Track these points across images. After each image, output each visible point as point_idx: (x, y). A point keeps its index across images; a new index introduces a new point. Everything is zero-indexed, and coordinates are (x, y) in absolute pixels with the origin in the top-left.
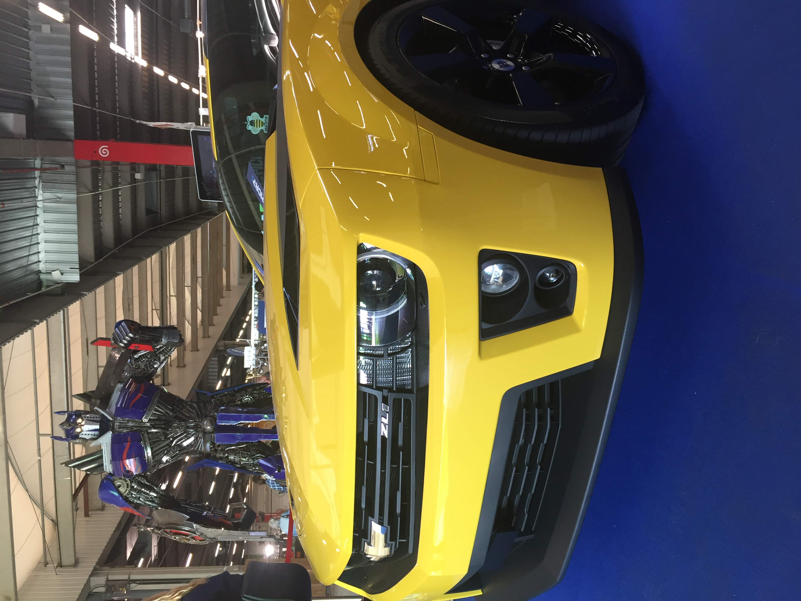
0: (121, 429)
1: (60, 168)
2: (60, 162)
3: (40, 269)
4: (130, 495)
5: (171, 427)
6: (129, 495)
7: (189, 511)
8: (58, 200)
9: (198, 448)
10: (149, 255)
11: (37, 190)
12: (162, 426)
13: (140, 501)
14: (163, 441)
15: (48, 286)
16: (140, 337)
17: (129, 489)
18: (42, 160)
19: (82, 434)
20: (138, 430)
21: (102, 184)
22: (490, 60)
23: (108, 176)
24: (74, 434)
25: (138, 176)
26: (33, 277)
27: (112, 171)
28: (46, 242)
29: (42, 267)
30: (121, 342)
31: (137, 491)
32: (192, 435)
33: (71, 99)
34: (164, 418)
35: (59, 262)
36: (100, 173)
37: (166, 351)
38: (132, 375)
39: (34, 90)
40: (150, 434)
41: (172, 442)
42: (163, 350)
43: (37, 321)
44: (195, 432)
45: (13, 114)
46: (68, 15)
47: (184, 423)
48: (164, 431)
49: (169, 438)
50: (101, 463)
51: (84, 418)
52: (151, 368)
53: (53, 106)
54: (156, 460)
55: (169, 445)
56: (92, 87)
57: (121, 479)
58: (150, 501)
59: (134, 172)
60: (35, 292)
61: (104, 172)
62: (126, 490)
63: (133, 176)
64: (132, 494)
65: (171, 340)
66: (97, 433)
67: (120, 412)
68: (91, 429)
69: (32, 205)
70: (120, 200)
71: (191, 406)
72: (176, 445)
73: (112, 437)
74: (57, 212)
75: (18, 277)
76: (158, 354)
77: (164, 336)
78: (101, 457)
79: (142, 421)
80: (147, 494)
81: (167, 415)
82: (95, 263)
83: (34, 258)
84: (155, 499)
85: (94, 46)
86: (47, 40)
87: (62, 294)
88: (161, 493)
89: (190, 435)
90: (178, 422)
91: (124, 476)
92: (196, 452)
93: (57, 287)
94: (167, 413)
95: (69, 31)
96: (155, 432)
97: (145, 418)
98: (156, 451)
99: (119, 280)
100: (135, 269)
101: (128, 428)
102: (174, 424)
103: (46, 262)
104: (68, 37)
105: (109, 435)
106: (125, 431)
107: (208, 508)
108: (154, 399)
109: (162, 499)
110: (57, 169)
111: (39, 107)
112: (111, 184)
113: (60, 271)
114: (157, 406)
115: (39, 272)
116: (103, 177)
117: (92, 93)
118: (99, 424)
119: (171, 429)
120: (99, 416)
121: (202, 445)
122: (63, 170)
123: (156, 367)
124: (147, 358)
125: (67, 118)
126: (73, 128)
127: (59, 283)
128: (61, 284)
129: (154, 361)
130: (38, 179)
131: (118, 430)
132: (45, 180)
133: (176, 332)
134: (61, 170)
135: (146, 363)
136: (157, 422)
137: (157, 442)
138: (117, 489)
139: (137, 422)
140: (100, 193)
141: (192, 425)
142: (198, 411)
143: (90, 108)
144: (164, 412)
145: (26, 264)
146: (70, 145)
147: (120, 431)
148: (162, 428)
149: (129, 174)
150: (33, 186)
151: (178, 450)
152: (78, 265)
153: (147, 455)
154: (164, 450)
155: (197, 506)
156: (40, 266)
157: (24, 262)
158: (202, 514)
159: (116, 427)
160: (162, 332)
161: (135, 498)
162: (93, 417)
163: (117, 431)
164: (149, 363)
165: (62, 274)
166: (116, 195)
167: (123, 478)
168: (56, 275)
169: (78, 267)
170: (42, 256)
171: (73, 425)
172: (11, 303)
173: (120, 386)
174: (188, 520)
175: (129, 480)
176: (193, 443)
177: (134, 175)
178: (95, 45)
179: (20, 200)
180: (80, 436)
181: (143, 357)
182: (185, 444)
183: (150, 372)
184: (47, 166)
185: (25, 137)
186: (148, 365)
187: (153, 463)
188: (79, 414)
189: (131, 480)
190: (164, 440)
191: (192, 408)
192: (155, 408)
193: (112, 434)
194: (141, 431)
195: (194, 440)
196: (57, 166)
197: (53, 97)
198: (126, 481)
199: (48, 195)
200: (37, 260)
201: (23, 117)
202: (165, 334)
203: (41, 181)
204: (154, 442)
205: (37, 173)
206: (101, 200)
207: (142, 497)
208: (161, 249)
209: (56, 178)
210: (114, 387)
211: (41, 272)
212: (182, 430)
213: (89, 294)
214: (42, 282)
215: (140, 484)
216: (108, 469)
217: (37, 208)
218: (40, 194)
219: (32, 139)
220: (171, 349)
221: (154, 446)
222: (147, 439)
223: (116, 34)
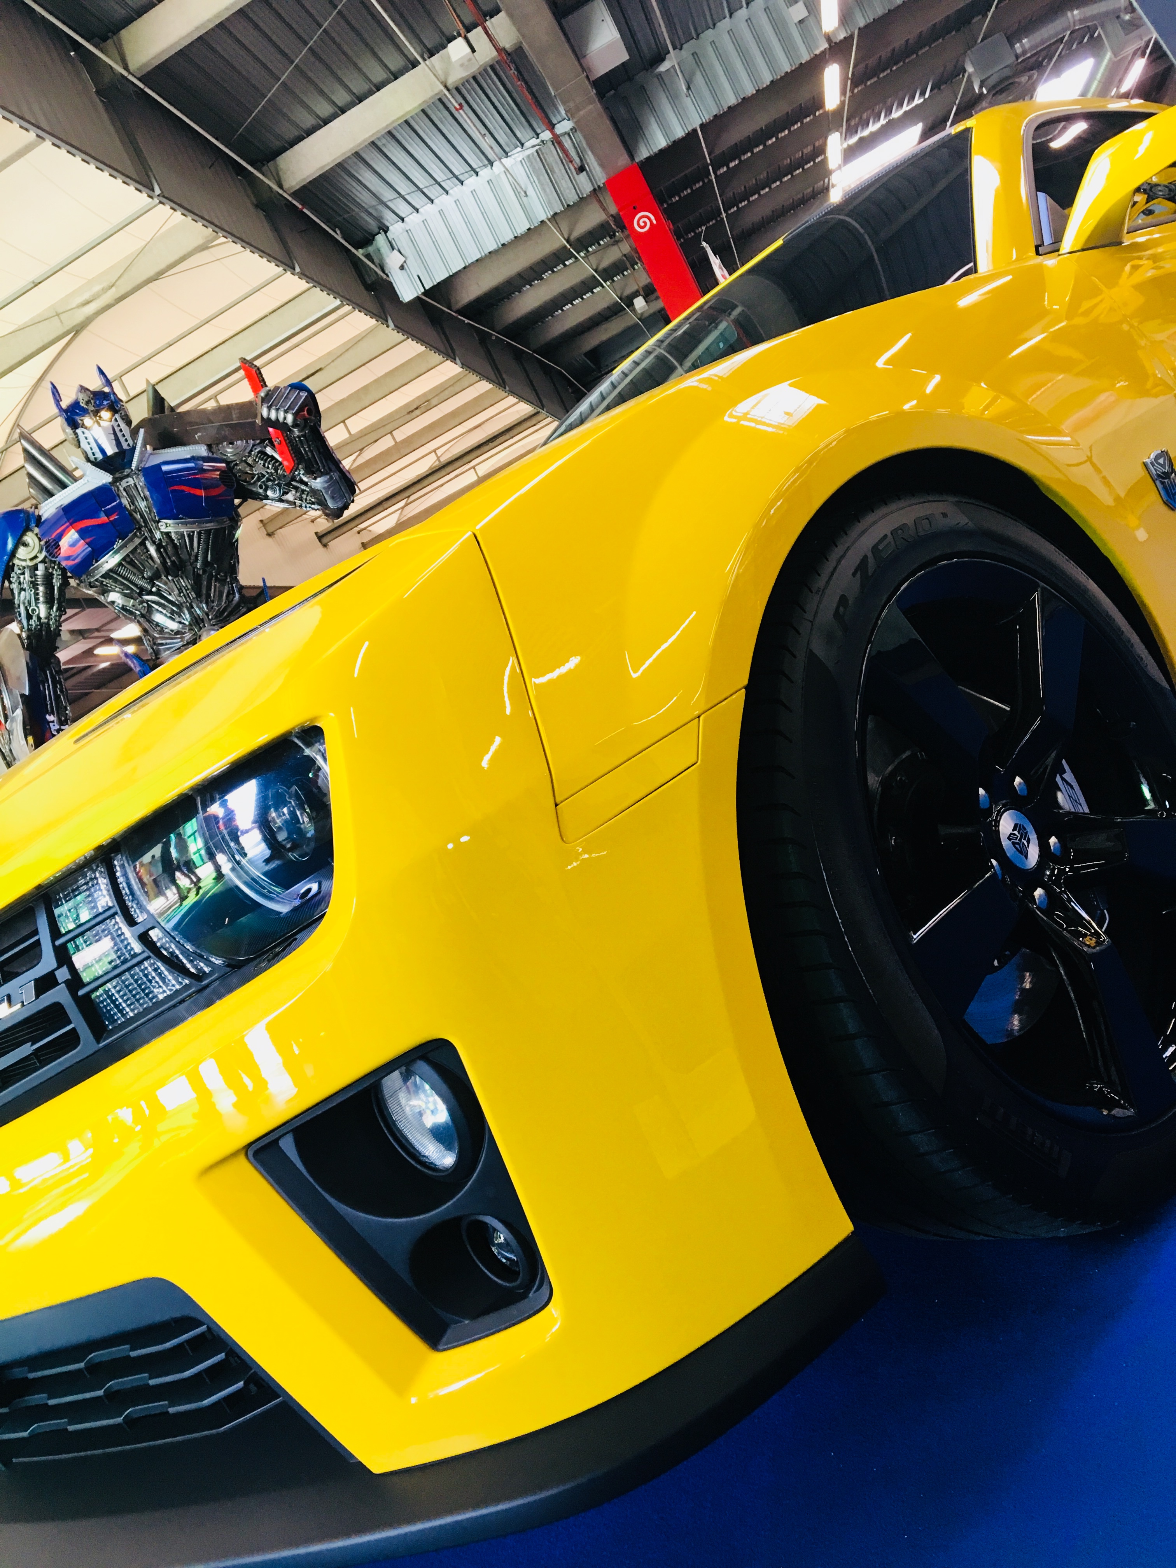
0: (125, 494)
1: (576, 166)
2: (586, 160)
3: (390, 228)
4: (19, 572)
5: (176, 577)
6: (20, 569)
7: (42, 688)
8: (521, 194)
9: (162, 644)
10: (521, 398)
11: (519, 149)
12: (168, 561)
13: (19, 593)
14: (143, 577)
15: (368, 256)
16: (299, 437)
17: (30, 564)
18: (573, 130)
19: (83, 433)
20: (138, 522)
21: (595, 252)
22: (1015, 802)
23: (613, 255)
24: (78, 418)
25: (639, 303)
26: (373, 225)
27: (625, 255)
28: (441, 212)
29: (396, 229)
30: (269, 408)
31: (33, 579)
32: (180, 622)
33: (701, 119)
34: (184, 556)
35: (420, 254)
36: (611, 238)
37: (304, 496)
38: (232, 462)
39: (683, 51)
40: (143, 547)
41: (150, 593)
42: (303, 491)
43: (298, 269)
44: (187, 623)
45: (619, 36)
46: (842, 35)
47: (194, 596)
48: (161, 568)
49: (153, 585)
50: (55, 491)
51: (113, 419)
52: (261, 487)
53: (674, 98)
54: (104, 583)
55: (142, 591)
56: (748, 144)
57: (40, 540)
58: (27, 611)
59: (642, 293)
60: (346, 241)
61: (616, 242)
62: (25, 560)
63: (636, 294)
64: (23, 574)
65: (327, 493)
66: (100, 456)
67: (154, 475)
68: (100, 442)
69: (490, 157)
70: (584, 297)
71: (231, 593)
72: (148, 604)
73: (104, 485)
74: (500, 203)
75: (356, 199)
76: (292, 485)
77: (326, 479)
78: (64, 486)
79: (158, 522)
80: (37, 599)
81: (192, 558)
82: (454, 314)
83: (402, 208)
84: (35, 618)
85: (818, 110)
86: (779, 25)
87: (369, 287)
88: (51, 623)
89: (178, 619)
90: (191, 585)
91: (46, 543)
92: (154, 644)
93: (376, 272)
94: (196, 556)
95: (817, 52)
96: (150, 555)
97: (166, 524)
98: (119, 575)
99: (450, 369)
100: (484, 386)
101: (133, 503)
102: (183, 579)
103: (407, 231)
104: (805, 57)
105: (105, 478)
106: (125, 502)
107: (63, 718)
108: (210, 522)
109: (40, 630)
110: (571, 162)
111: (660, 76)
112: (601, 267)
113: (405, 262)
114: (199, 534)
115: (386, 230)
116: (607, 246)
117: (736, 151)
118: (117, 451)
119: (173, 580)
120: (131, 445)
121: (172, 648)
122: (575, 173)
123: (268, 496)
124: (276, 471)
125: (665, 129)
126: (656, 150)
127: (384, 272)
128: (385, 277)
129: (277, 485)
130: (538, 141)
131: (121, 489)
132: (543, 154)
133: (347, 495)
134: (573, 170)
135: (265, 473)
136: (170, 548)
137: (136, 568)
138: (20, 542)
139: (152, 514)
140: (576, 258)
141: (198, 612)
142: (229, 609)
143: (709, 161)
144: (196, 550)
145: (385, 200)
146: (623, 161)
147: (120, 494)
148: (164, 562)
149: (635, 288)
150: (523, 141)
151: (142, 611)
152: (431, 285)
153: (103, 563)
154: (128, 588)
155: (57, 698)
156: (396, 225)
157: (387, 195)
158: (47, 713)
159: (124, 484)
160: (331, 471)
161: (20, 583)
162: (124, 436)
163: (118, 488)
164: (268, 480)
165: (402, 268)
166: (588, 285)
167: (42, 543)
168: (393, 261)
169: (427, 288)
170: (413, 219)
171: (91, 408)
172: (305, 211)
173: (202, 450)
174: (22, 696)
175: (46, 557)
176: (166, 631)
177: (637, 296)
178: (821, 111)
179: (484, 131)
180: (79, 431)
181: (274, 463)
182: (158, 618)
183: (254, 489)
184: (567, 144)
185: (592, 78)
186: (264, 479)
187: (96, 580)
188: (115, 406)
189: (47, 560)
190: (145, 578)
191: (227, 596)
192: (193, 532)
193: (110, 483)
194: (139, 529)
195: (172, 631)
196: (577, 160)
197: (689, 88)
198: (40, 551)
199: (520, 174)
200: (403, 216)
201: (624, 56)
202: (331, 478)
203: (537, 147)
204: (132, 563)
205: (546, 135)
206: (565, 265)
207: (27, 594)
208: (541, 410)
209: (556, 170)
210: (196, 442)
211: (386, 232)
212: (180, 599)
213: (393, 329)
214: (372, 244)
215: (48, 578)
216: (46, 508)
217: (489, 166)
218: (514, 159)
219: (594, 91)
220: (313, 503)
221: (125, 567)
222: (131, 547)
223: (862, 135)
